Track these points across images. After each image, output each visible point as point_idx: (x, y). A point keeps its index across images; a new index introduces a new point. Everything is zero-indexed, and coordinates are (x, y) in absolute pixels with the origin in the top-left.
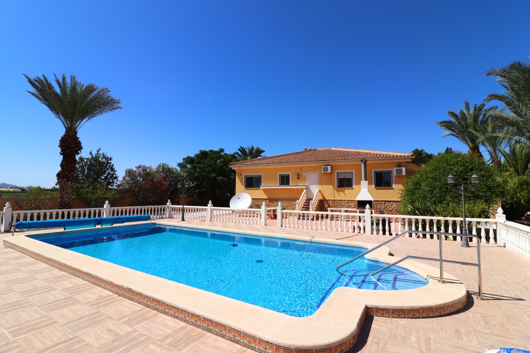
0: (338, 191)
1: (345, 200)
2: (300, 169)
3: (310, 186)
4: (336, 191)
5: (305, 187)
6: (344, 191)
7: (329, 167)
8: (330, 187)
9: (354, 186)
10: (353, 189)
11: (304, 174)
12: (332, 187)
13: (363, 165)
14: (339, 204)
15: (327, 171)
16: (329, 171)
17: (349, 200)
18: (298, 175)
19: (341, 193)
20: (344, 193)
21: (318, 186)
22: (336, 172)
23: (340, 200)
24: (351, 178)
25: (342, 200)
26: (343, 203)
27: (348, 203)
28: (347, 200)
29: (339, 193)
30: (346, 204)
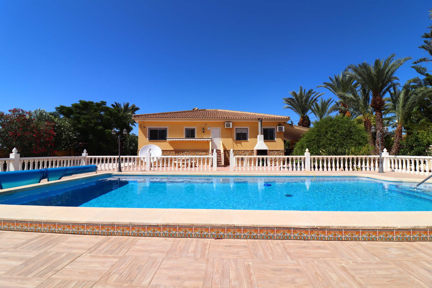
0: (236, 143)
1: (242, 150)
2: (205, 124)
3: (214, 139)
4: (235, 143)
5: (210, 140)
6: (241, 143)
7: (231, 123)
8: (231, 140)
9: (249, 139)
10: (248, 141)
11: (209, 129)
12: (232, 140)
13: (259, 123)
14: (237, 154)
15: (230, 126)
16: (231, 127)
17: (245, 150)
18: (203, 129)
19: (239, 145)
20: (241, 145)
21: (221, 139)
22: (235, 128)
23: (238, 150)
24: (246, 133)
25: (240, 150)
26: (241, 153)
27: (244, 153)
28: (243, 150)
29: (237, 144)
30: (243, 153)
